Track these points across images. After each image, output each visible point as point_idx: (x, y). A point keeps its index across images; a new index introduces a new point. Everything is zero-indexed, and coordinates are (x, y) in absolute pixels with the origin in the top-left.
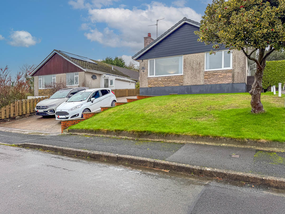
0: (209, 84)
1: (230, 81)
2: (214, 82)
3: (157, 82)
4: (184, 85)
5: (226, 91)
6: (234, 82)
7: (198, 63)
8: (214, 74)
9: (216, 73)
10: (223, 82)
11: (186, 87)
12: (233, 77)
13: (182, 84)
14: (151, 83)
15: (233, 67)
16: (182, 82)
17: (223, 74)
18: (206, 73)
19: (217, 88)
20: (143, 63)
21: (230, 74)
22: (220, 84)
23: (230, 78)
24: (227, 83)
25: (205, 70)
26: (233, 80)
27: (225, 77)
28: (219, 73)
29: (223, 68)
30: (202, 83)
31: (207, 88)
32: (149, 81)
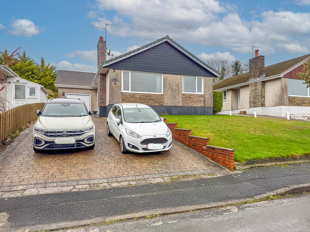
0: (186, 105)
1: (202, 104)
2: (190, 104)
3: (134, 100)
4: (164, 105)
5: (199, 113)
6: (205, 106)
7: (177, 85)
8: (190, 97)
9: (192, 97)
10: (198, 105)
11: (166, 108)
12: (204, 101)
13: (162, 103)
14: (126, 100)
15: (204, 93)
16: (162, 102)
17: (197, 98)
18: (184, 95)
19: (193, 110)
20: (115, 73)
21: (202, 99)
22: (195, 107)
23: (202, 102)
24: (200, 106)
25: (183, 93)
26: (204, 104)
27: (198, 101)
28: (194, 97)
29: (197, 93)
30: (180, 104)
31: (184, 110)
32: (123, 96)
